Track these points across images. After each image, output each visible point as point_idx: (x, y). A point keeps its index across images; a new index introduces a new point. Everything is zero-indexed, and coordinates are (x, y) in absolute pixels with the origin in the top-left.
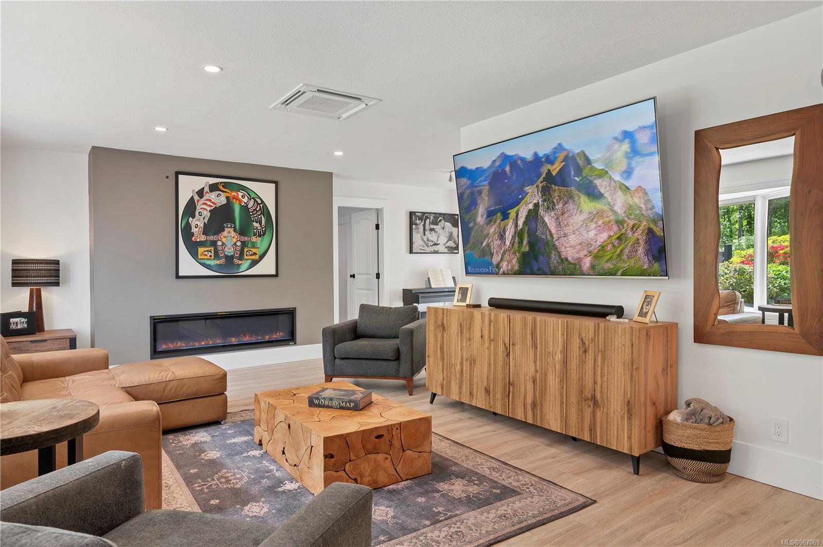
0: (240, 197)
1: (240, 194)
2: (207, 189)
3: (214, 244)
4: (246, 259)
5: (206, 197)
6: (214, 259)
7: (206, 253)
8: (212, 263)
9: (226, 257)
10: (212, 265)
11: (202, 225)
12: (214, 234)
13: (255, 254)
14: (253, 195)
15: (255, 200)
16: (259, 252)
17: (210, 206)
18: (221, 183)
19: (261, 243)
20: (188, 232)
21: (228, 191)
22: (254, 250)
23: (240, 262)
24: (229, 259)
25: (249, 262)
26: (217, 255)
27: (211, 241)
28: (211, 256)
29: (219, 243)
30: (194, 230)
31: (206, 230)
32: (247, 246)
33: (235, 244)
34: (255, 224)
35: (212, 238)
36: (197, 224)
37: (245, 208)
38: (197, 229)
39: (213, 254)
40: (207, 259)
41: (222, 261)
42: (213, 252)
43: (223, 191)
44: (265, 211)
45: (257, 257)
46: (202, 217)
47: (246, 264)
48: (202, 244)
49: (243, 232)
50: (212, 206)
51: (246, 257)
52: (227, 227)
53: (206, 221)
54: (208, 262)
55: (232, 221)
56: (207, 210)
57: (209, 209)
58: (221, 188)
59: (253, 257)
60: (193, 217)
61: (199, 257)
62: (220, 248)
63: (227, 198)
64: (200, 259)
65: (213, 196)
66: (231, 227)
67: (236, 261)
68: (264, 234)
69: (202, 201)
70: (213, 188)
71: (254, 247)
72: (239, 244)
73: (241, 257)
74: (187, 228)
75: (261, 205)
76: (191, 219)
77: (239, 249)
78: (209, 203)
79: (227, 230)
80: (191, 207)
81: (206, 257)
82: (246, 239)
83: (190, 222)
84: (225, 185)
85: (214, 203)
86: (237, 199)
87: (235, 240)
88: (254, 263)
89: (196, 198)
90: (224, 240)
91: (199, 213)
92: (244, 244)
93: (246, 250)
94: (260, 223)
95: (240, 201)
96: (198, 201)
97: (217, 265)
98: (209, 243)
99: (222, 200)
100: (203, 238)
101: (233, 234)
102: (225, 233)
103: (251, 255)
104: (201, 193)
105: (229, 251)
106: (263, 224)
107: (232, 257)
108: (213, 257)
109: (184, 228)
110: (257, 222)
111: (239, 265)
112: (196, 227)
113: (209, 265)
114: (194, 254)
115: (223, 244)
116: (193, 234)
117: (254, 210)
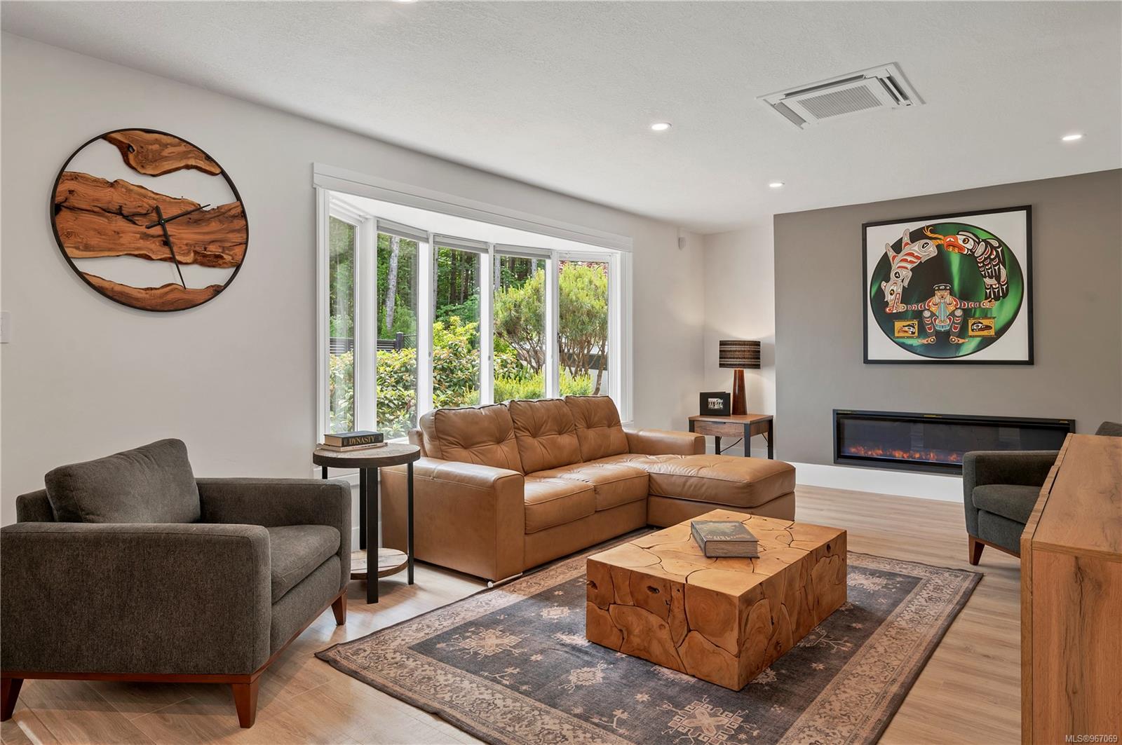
0: (961, 242)
1: (960, 238)
2: (906, 239)
3: (918, 315)
4: (971, 336)
5: (906, 250)
6: (919, 337)
7: (906, 329)
8: (915, 342)
9: (938, 333)
10: (914, 345)
11: (900, 291)
12: (918, 302)
13: (988, 327)
14: (983, 236)
15: (987, 243)
16: (997, 324)
17: (911, 262)
18: (928, 227)
19: (1000, 312)
20: (879, 301)
21: (940, 237)
22: (986, 322)
23: (961, 341)
24: (943, 337)
25: (977, 340)
26: (922, 331)
27: (914, 311)
28: (913, 333)
29: (927, 314)
30: (889, 298)
31: (906, 296)
32: (973, 317)
33: (952, 314)
34: (988, 281)
35: (915, 307)
36: (893, 290)
37: (969, 259)
38: (893, 297)
39: (916, 330)
40: (908, 337)
41: (932, 340)
42: (916, 327)
43: (931, 238)
44: (1006, 257)
45: (992, 332)
46: (899, 280)
47: (971, 344)
48: (900, 316)
49: (965, 294)
50: (915, 262)
51: (970, 333)
52: (939, 289)
53: (906, 284)
54: (909, 342)
55: (948, 279)
56: (907, 268)
57: (910, 266)
58: (928, 234)
59: (985, 333)
60: (887, 280)
61: (896, 335)
62: (927, 321)
63: (938, 247)
64: (898, 337)
65: (916, 248)
66: (945, 289)
67: (954, 339)
68: (1005, 295)
69: (900, 256)
70: (916, 236)
71: (986, 317)
72: (959, 313)
73: (963, 333)
74: (879, 297)
75: (999, 250)
76: (884, 284)
77: (959, 320)
78: (909, 258)
79: (938, 294)
80: (884, 268)
81: (906, 335)
82: (972, 305)
83: (883, 288)
84: (934, 229)
85: (918, 258)
86: (954, 246)
87: (952, 308)
88: (986, 342)
89: (891, 254)
90: (933, 309)
91: (896, 274)
92: (967, 313)
93: (971, 322)
94: (998, 278)
95: (961, 248)
96: (894, 258)
97: (923, 345)
98: (910, 314)
99: (931, 251)
100: (902, 308)
101: (949, 299)
102: (936, 299)
103: (981, 329)
104: (897, 247)
105: (943, 324)
106: (1002, 280)
107: (947, 334)
108: (916, 334)
109: (874, 297)
110: (991, 277)
111: (959, 346)
112: (891, 294)
113: (911, 346)
114: (889, 330)
115: (933, 314)
116: (887, 304)
117: (986, 259)
